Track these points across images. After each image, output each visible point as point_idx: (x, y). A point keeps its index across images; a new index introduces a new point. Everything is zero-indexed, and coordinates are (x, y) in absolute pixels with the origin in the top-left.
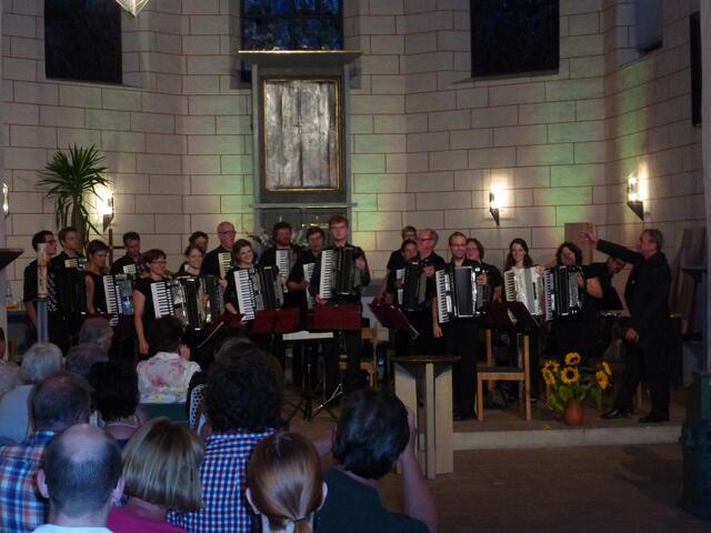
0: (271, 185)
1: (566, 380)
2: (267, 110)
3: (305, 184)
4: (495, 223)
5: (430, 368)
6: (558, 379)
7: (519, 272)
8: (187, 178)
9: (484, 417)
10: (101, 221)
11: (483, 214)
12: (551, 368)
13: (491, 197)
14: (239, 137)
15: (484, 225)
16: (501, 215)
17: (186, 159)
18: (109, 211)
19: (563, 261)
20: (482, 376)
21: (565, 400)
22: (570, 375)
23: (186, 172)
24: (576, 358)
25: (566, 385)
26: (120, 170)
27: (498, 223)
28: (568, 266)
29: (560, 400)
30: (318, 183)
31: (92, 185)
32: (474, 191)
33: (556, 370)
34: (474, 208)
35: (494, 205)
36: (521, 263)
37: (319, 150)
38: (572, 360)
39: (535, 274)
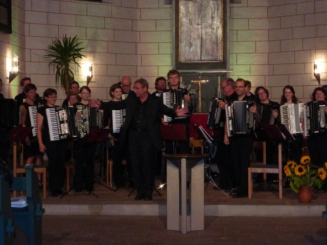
0: (182, 59)
1: (298, 173)
2: (181, 15)
3: (203, 58)
4: (318, 82)
5: (184, 162)
6: (293, 172)
7: (290, 106)
8: (139, 56)
9: (252, 196)
10: (86, 79)
11: (311, 78)
12: (290, 165)
13: (315, 67)
14: (169, 32)
15: (312, 83)
16: (322, 77)
17: (139, 45)
18: (90, 74)
19: (317, 99)
20: (251, 170)
21: (298, 186)
22: (300, 170)
23: (139, 53)
24: (308, 160)
25: (298, 176)
26: (98, 50)
27: (319, 83)
28: (318, 101)
29: (295, 186)
30: (210, 58)
31: (74, 58)
32: (305, 64)
33: (293, 167)
34: (306, 73)
35: (317, 72)
36: (290, 101)
37: (211, 39)
38: (305, 161)
39: (301, 107)
